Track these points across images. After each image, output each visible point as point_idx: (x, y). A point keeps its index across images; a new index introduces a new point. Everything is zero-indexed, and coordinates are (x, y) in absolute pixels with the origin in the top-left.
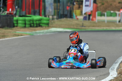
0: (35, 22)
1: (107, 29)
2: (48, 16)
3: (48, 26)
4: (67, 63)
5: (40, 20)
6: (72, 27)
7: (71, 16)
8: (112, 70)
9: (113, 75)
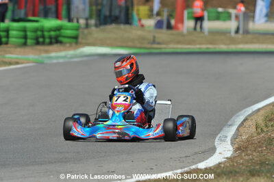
0: (46, 34)
1: (208, 48)
2: (75, 20)
3: (77, 43)
4: (108, 127)
6: (130, 44)
7: (128, 20)
8: (221, 140)
9: (223, 153)
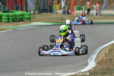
2: (29, 11)
3: (30, 21)
5: (22, 15)
6: (52, 21)
7: (51, 11)
8: (91, 60)
9: (92, 65)
